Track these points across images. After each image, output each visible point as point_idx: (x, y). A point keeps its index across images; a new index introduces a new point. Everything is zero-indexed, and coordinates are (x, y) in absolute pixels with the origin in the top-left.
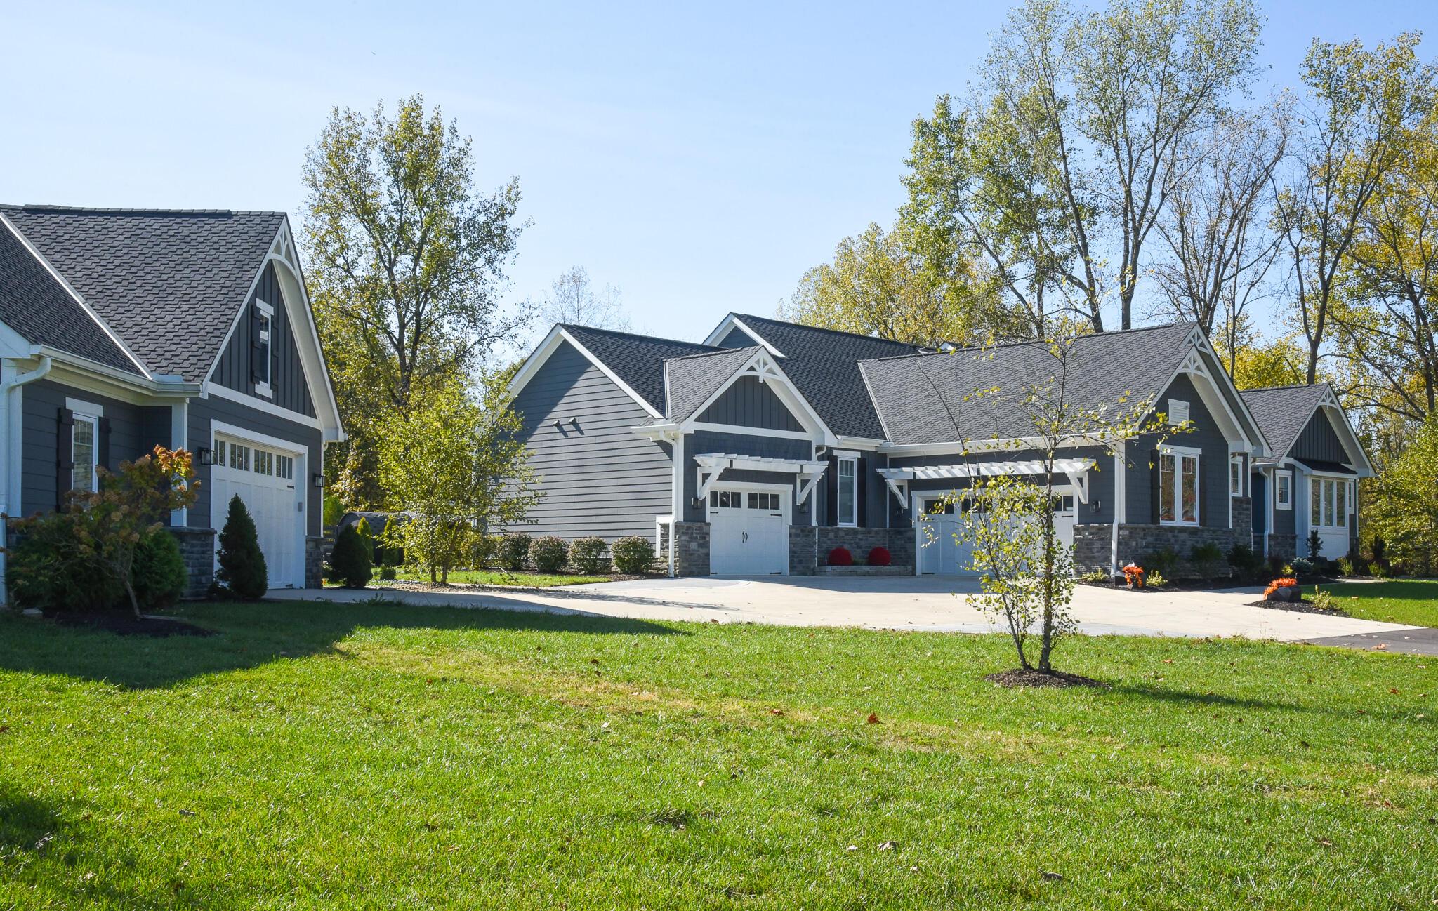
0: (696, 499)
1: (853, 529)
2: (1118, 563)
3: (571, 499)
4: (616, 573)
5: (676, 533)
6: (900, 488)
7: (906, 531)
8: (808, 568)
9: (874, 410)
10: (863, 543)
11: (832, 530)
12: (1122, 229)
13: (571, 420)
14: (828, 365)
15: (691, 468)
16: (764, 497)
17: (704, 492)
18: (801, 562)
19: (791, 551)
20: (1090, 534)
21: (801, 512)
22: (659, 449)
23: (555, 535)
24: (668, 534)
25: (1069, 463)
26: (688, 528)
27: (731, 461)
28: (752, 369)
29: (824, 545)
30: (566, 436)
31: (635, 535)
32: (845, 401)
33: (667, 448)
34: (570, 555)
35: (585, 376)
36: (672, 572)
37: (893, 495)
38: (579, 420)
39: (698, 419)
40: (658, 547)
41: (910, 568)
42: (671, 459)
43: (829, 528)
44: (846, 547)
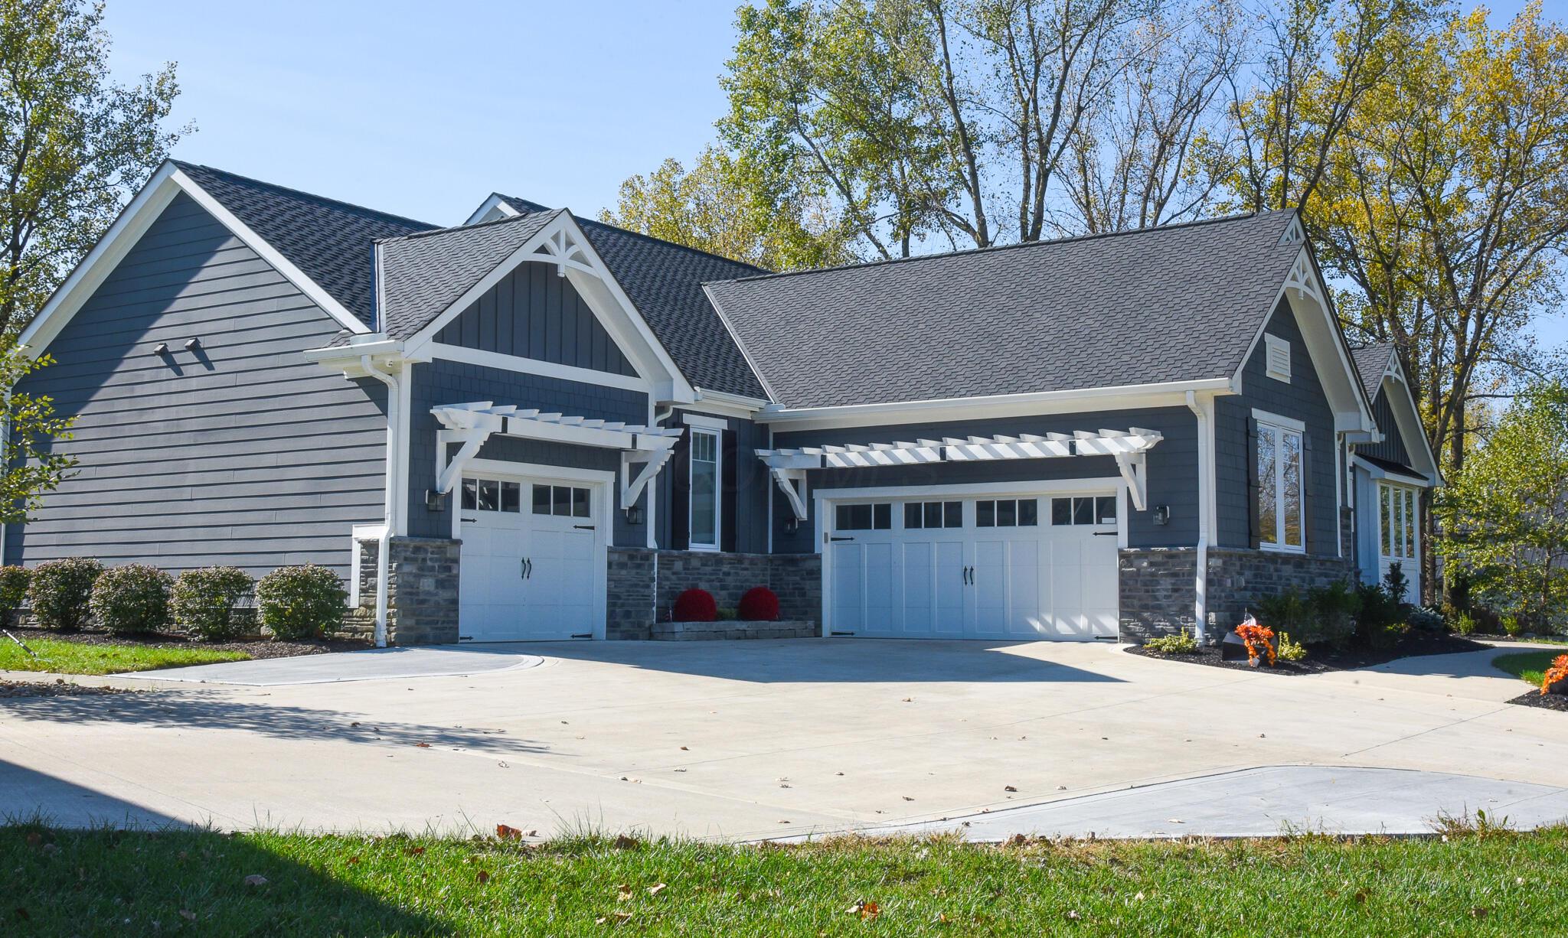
0: (434, 493)
1: (715, 555)
2: (1207, 618)
3: (187, 493)
4: (268, 637)
5: (392, 558)
6: (795, 483)
7: (804, 560)
8: (640, 625)
9: (739, 355)
10: (730, 581)
11: (679, 557)
12: (1019, 154)
13: (190, 342)
14: (657, 284)
15: (424, 430)
16: (562, 494)
17: (450, 479)
18: (627, 615)
19: (612, 596)
20: (1151, 564)
21: (628, 522)
22: (361, 396)
23: (145, 564)
24: (375, 561)
25: (1115, 438)
26: (417, 549)
27: (505, 421)
28: (543, 250)
29: (667, 584)
30: (179, 373)
31: (308, 563)
32: (693, 337)
33: (376, 390)
34: (174, 602)
35: (217, 259)
36: (382, 636)
37: (782, 498)
38: (204, 342)
39: (439, 338)
40: (355, 586)
41: (811, 623)
42: (385, 412)
43: (675, 552)
44: (703, 586)
